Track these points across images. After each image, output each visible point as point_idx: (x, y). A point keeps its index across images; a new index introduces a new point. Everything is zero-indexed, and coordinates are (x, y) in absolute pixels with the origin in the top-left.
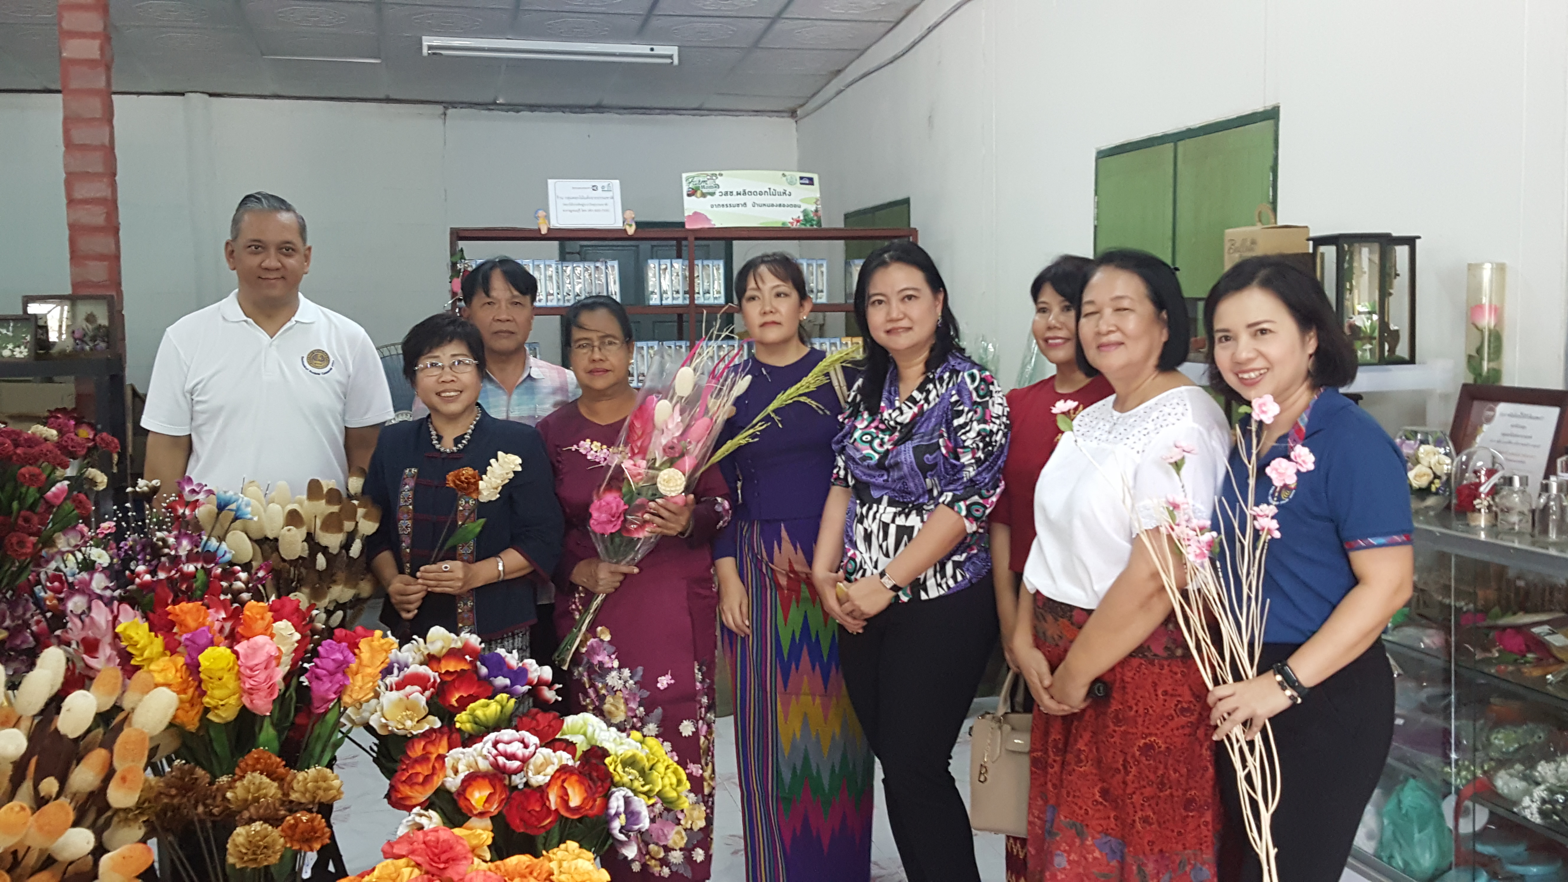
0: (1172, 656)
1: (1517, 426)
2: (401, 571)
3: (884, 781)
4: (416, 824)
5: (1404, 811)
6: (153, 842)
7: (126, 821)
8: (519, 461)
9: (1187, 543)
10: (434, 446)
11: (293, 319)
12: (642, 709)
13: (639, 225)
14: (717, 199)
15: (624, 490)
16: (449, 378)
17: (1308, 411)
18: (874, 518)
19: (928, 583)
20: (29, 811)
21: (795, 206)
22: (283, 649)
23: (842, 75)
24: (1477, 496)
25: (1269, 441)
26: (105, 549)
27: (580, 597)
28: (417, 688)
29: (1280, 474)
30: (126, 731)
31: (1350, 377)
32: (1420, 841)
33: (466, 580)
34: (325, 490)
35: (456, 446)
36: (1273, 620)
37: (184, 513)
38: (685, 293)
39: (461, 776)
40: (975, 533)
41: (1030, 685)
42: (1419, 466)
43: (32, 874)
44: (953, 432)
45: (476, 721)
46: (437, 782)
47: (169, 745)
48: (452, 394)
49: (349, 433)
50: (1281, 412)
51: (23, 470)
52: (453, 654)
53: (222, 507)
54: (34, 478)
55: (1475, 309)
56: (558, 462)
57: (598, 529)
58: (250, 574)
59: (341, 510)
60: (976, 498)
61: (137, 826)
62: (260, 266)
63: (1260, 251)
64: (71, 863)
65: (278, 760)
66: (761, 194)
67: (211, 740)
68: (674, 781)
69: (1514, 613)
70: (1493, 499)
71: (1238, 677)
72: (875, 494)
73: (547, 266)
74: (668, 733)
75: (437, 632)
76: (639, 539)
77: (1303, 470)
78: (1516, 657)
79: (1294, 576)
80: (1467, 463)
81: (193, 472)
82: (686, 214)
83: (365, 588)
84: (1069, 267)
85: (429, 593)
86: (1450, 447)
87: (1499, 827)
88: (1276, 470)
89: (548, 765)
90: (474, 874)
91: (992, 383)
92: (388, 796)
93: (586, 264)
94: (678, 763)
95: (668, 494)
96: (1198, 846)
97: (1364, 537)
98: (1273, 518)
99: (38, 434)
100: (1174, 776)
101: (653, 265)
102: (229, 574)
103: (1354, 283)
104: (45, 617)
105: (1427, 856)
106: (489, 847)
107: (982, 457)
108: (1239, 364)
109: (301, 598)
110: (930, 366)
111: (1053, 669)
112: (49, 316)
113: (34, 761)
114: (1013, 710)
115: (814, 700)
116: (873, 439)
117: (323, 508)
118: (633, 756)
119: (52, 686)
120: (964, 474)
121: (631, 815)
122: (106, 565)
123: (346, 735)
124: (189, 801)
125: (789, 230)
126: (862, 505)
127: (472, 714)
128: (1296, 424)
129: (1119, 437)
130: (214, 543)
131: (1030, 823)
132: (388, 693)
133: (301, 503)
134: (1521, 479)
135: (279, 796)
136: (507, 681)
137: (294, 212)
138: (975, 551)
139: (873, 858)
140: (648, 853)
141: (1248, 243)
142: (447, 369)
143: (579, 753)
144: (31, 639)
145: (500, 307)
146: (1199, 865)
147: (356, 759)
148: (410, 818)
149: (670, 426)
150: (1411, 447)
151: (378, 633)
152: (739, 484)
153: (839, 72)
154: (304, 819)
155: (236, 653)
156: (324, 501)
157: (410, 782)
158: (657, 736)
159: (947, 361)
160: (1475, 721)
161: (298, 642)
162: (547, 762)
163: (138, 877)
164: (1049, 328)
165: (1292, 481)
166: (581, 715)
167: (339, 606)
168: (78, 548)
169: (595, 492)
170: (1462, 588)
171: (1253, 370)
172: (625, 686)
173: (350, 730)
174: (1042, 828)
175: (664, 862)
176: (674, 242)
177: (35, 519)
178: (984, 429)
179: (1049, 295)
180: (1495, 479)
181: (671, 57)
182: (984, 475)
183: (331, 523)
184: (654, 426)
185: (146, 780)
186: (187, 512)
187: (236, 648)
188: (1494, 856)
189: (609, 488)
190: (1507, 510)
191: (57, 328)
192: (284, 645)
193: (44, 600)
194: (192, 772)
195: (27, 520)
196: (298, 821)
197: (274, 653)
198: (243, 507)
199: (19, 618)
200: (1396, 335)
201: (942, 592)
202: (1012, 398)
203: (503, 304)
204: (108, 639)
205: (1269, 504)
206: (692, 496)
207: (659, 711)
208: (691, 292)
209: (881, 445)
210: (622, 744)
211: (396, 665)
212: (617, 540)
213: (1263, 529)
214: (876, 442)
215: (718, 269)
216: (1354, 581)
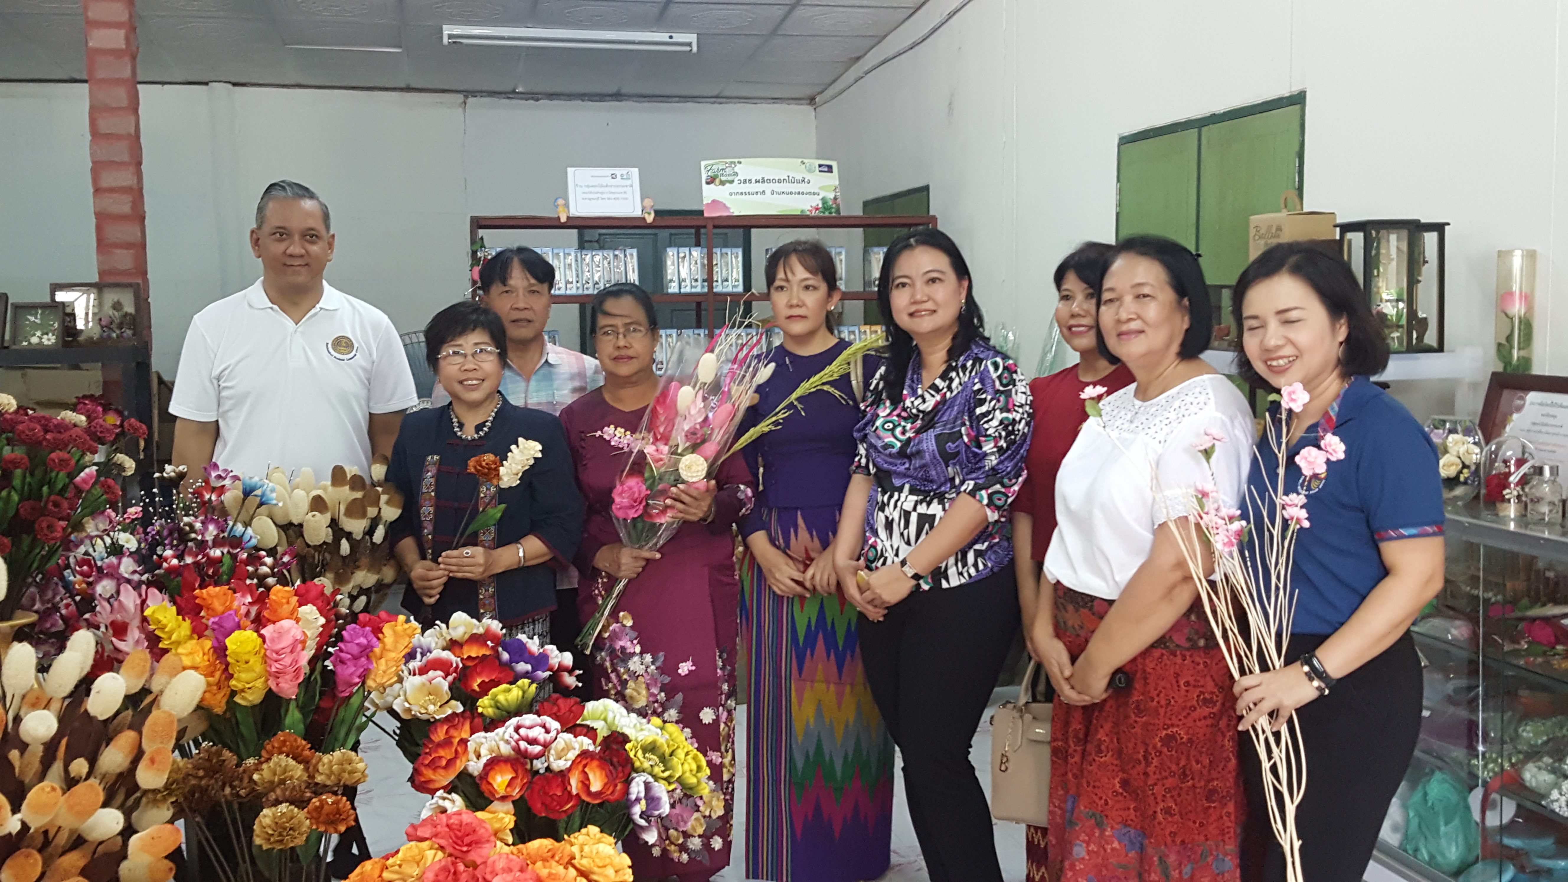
0: (1194, 647)
1: (1548, 415)
2: (423, 557)
3: (904, 769)
4: (439, 807)
5: (1430, 804)
6: (180, 823)
7: (155, 802)
8: (540, 447)
9: (1216, 531)
10: (455, 433)
11: (318, 306)
12: (663, 694)
13: (658, 213)
14: (736, 187)
15: (646, 475)
16: (470, 366)
17: (1338, 400)
18: (895, 506)
19: (950, 572)
20: (59, 792)
21: (814, 194)
22: (309, 634)
23: (861, 61)
24: (1506, 485)
25: (1299, 431)
26: (131, 533)
27: (603, 583)
28: (440, 673)
29: (1310, 463)
30: (155, 713)
31: (1381, 365)
32: (1446, 833)
33: (487, 565)
34: (349, 476)
35: (477, 433)
36: (1301, 610)
37: (210, 499)
38: (704, 281)
39: (484, 760)
40: (996, 522)
41: (1051, 675)
42: (1447, 456)
43: (64, 853)
44: (977, 421)
45: (497, 706)
46: (459, 766)
47: (197, 728)
48: (475, 382)
49: (372, 418)
50: (1311, 400)
51: (53, 455)
52: (475, 639)
53: (247, 493)
54: (64, 463)
55: (1504, 297)
56: (583, 448)
57: (621, 514)
58: (275, 559)
59: (364, 496)
60: (998, 487)
61: (166, 806)
62: (285, 252)
63: (1286, 237)
64: (101, 843)
65: (304, 742)
66: (779, 181)
67: (237, 723)
68: (694, 767)
69: (1544, 605)
70: (1523, 489)
71: (1265, 667)
72: (897, 482)
73: (567, 255)
74: (689, 719)
75: (459, 618)
76: (661, 524)
77: (1333, 459)
78: (1545, 648)
79: (1322, 565)
80: (1496, 453)
81: (220, 458)
82: (705, 202)
83: (389, 574)
84: (1093, 255)
85: (450, 578)
86: (1480, 436)
87: (1526, 820)
88: (1306, 458)
89: (569, 750)
90: (496, 857)
91: (1016, 372)
92: (411, 780)
93: (605, 253)
94: (698, 749)
95: (691, 480)
96: (1220, 838)
97: (1395, 528)
98: (1302, 507)
99: (67, 420)
100: (1197, 767)
101: (671, 253)
102: (254, 559)
103: (1381, 269)
104: (74, 600)
105: (1454, 849)
106: (511, 830)
107: (1005, 445)
108: (1267, 351)
109: (326, 582)
110: (953, 354)
111: (1073, 660)
112: (76, 304)
113: (64, 742)
114: (1035, 700)
115: (828, 688)
116: (895, 427)
117: (346, 494)
118: (654, 742)
119: (82, 669)
120: (987, 462)
121: (652, 800)
122: (133, 549)
123: (369, 719)
124: (216, 782)
125: (808, 217)
126: (884, 493)
127: (494, 698)
128: (1326, 413)
129: (1141, 427)
130: (239, 528)
131: (1051, 813)
132: (411, 677)
133: (325, 489)
134: (1551, 469)
135: (305, 778)
136: (529, 667)
137: (317, 199)
138: (997, 540)
139: (893, 846)
140: (668, 838)
141: (1274, 230)
142: (470, 358)
143: (599, 739)
144: (61, 622)
145: (517, 296)
146: (1221, 856)
147: (378, 743)
148: (434, 801)
149: (693, 412)
150: (1439, 436)
151: (401, 618)
152: (761, 470)
153: (858, 59)
154: (330, 801)
155: (262, 637)
156: (347, 487)
157: (433, 765)
158: (677, 722)
159: (970, 348)
160: (1503, 712)
161: (322, 626)
162: (568, 748)
163: (166, 857)
164: (1073, 316)
165: (1322, 469)
166: (602, 701)
167: (362, 591)
168: (106, 532)
169: (617, 478)
170: (1491, 578)
171: (1281, 357)
172: (646, 671)
173: (373, 714)
174: (1062, 817)
175: (683, 848)
176: (693, 231)
177: (65, 504)
178: (1007, 418)
179: (1072, 282)
180: (1524, 469)
181: (690, 44)
182: (1006, 463)
183: (355, 509)
184: (677, 413)
185: (174, 762)
186: (214, 498)
187: (263, 632)
188: (1522, 849)
189: (631, 474)
190: (1537, 501)
191: (83, 316)
192: (309, 629)
193: (74, 583)
194: (219, 754)
195: (56, 505)
196: (323, 803)
197: (299, 637)
198: (268, 492)
199: (49, 601)
200: (1423, 324)
201: (963, 581)
202: (1035, 386)
203: (521, 292)
204: (136, 622)
205: (1298, 494)
206: (713, 482)
207: (679, 697)
208: (709, 280)
209: (904, 433)
210: (642, 730)
211: (419, 650)
212: (640, 525)
213: (1292, 518)
214: (898, 431)
215: (737, 257)
216: (1384, 572)
